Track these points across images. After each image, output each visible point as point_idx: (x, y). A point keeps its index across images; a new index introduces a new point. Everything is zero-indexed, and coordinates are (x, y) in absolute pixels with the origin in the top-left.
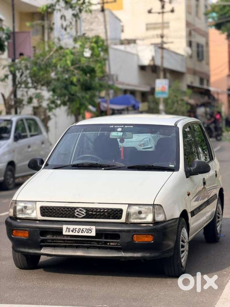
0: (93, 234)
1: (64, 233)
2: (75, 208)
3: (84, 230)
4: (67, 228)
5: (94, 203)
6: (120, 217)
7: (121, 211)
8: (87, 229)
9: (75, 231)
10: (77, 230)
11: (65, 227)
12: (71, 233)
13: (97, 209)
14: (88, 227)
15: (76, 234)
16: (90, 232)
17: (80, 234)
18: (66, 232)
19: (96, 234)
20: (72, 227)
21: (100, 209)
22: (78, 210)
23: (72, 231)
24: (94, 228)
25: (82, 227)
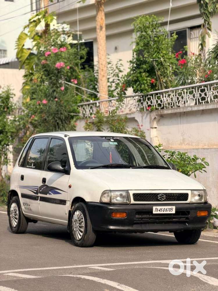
0: (174, 212)
1: (154, 212)
2: (158, 194)
3: (168, 209)
4: (156, 209)
5: (171, 190)
6: (186, 199)
7: (187, 195)
9: (161, 211)
10: (163, 209)
11: (154, 208)
12: (158, 212)
13: (171, 194)
14: (170, 207)
15: (162, 212)
16: (171, 210)
17: (165, 212)
19: (176, 212)
20: (159, 208)
21: (173, 194)
22: (160, 195)
23: (159, 211)
24: (174, 207)
25: (166, 207)
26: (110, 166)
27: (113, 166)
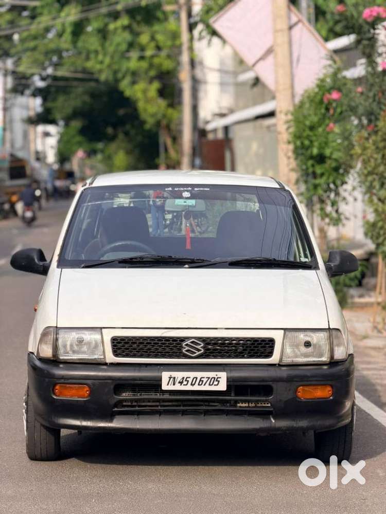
0: (222, 386)
1: (165, 387)
2: (183, 339)
3: (205, 380)
4: (170, 378)
5: (216, 329)
6: (270, 355)
7: (271, 342)
8: (209, 378)
9: (185, 383)
10: (190, 380)
11: (165, 376)
12: (178, 387)
13: (223, 339)
14: (212, 374)
15: (189, 388)
16: (216, 383)
17: (196, 388)
18: (168, 385)
19: (228, 386)
20: (179, 375)
21: (231, 339)
22: (188, 342)
23: (181, 383)
24: (223, 376)
25: (199, 375)
26: (139, 260)
27: (145, 260)
